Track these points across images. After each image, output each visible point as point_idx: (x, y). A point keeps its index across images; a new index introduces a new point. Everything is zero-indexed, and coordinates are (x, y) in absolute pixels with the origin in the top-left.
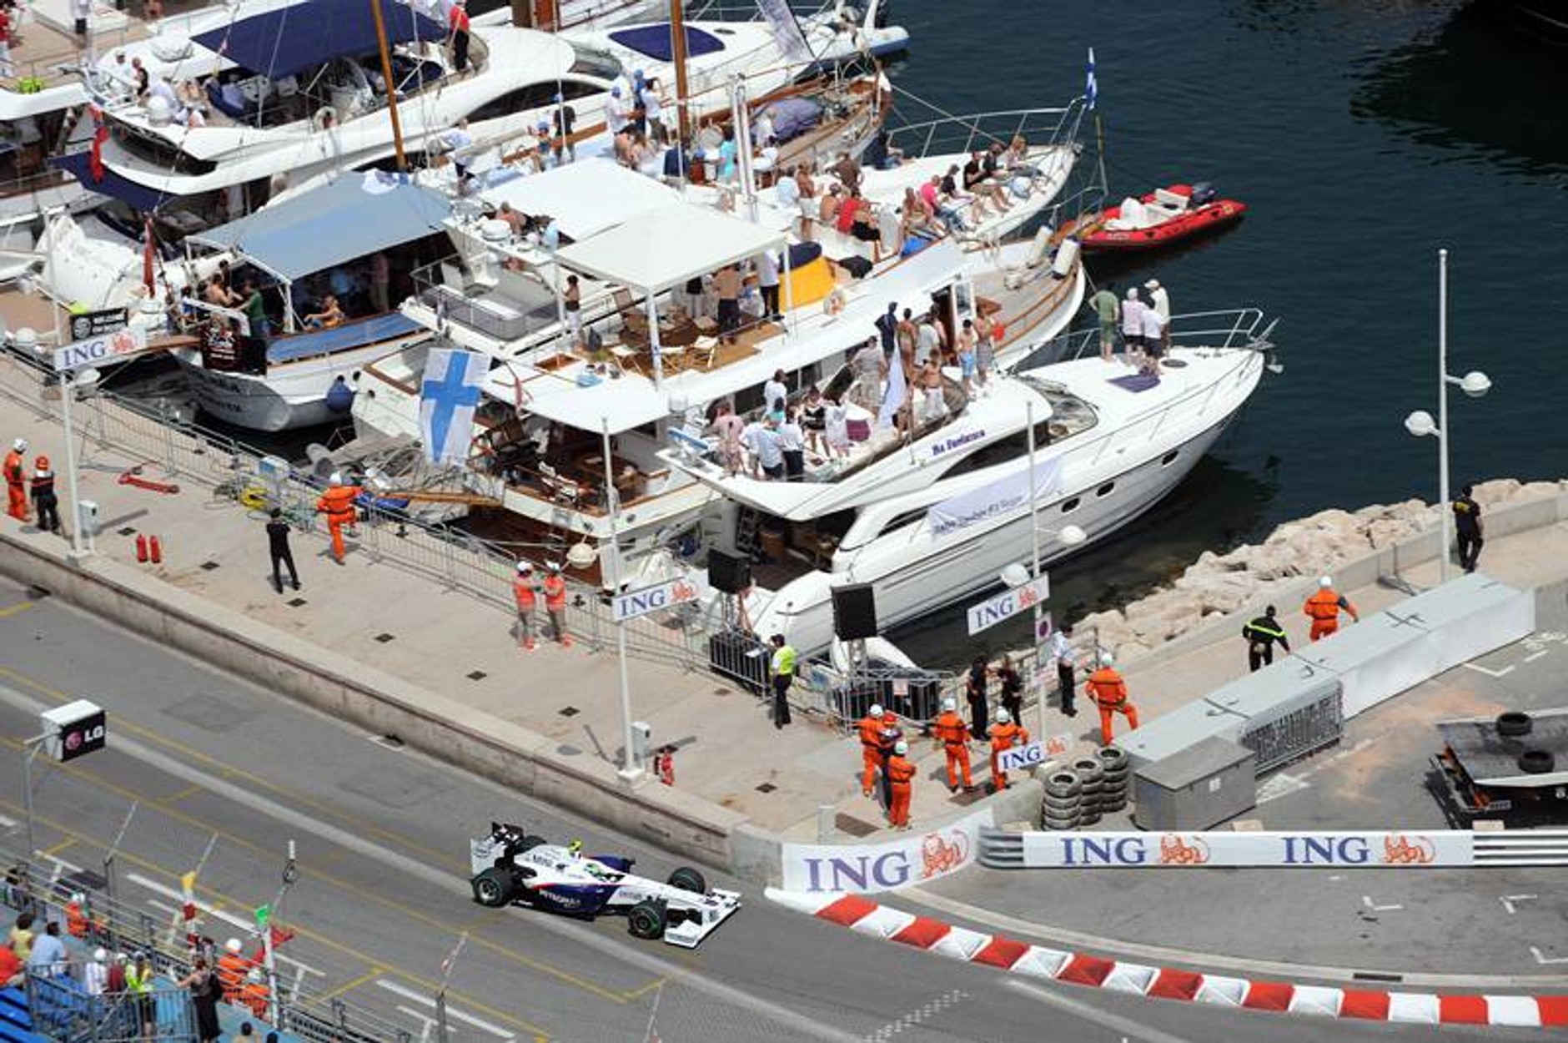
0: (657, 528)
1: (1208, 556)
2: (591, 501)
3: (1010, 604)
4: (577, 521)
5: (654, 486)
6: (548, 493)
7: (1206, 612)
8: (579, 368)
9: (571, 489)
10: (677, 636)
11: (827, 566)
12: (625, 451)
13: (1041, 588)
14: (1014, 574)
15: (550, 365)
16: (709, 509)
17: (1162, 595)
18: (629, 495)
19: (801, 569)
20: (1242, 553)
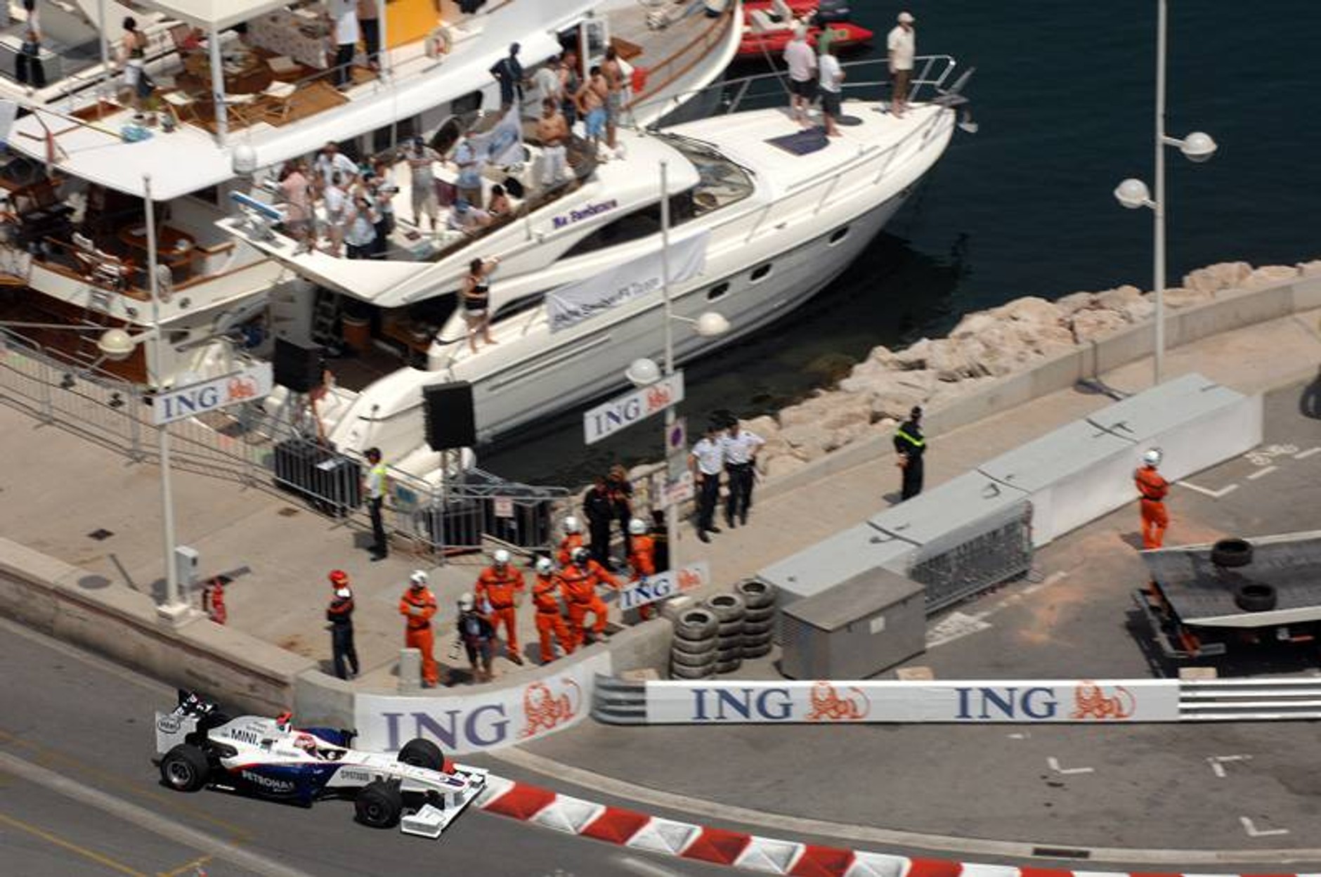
0: (215, 314)
1: (881, 352)
2: (134, 283)
3: (637, 407)
4: (119, 306)
5: (215, 264)
6: (82, 271)
7: (876, 418)
8: (124, 119)
9: (113, 267)
10: (236, 445)
11: (421, 362)
12: (179, 221)
13: (674, 388)
14: (643, 370)
15: (88, 115)
16: (280, 292)
17: (824, 399)
18: (183, 274)
19: (389, 366)
20: (921, 348)
